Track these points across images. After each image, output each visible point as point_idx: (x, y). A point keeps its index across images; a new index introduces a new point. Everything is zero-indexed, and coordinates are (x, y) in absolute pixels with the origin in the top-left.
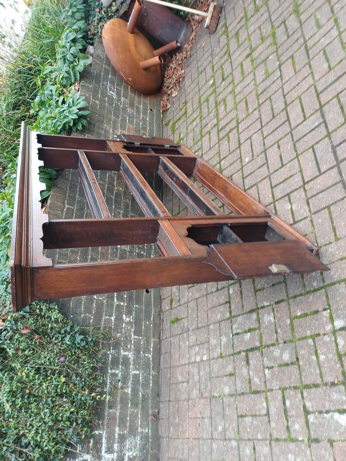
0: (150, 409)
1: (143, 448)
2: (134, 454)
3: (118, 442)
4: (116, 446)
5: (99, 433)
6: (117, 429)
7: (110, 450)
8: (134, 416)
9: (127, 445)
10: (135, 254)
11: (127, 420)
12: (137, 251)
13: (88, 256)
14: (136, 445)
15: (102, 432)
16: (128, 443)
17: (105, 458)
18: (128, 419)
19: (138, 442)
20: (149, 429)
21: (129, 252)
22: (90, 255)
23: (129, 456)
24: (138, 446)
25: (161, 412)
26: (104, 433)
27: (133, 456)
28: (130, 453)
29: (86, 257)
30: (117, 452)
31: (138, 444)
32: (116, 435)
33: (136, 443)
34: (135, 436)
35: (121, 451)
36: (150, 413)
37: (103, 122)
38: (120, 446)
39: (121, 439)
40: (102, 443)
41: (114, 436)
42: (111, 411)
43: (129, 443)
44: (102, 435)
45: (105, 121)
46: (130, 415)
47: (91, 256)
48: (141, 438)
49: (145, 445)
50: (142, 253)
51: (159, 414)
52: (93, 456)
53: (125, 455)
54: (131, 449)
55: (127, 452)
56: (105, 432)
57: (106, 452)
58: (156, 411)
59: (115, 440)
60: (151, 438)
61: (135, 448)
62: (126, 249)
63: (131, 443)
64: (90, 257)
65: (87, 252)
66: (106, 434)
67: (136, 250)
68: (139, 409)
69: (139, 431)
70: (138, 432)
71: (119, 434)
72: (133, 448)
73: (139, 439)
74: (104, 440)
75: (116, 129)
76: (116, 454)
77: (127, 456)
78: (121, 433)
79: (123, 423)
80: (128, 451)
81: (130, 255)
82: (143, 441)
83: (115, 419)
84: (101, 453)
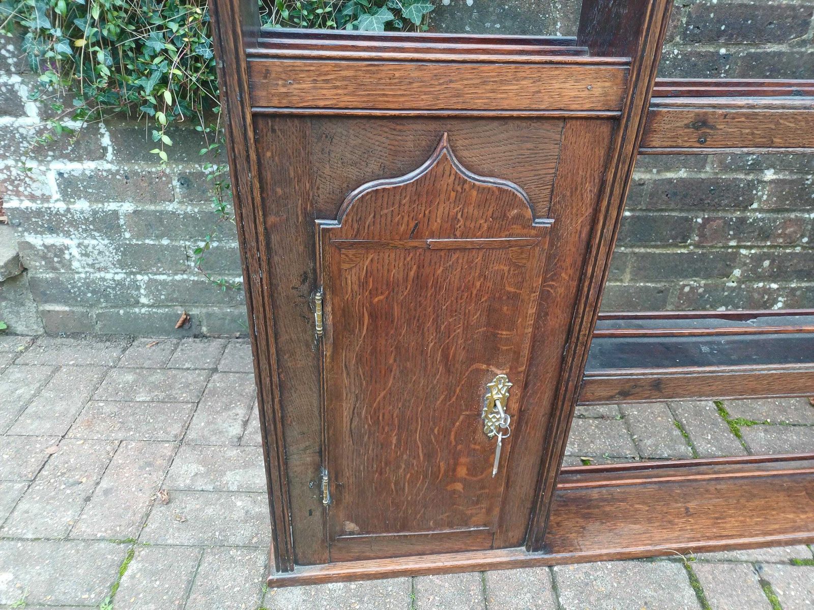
0: (204, 311)
1: (100, 292)
2: (75, 265)
3: (95, 213)
4: (82, 205)
5: (105, 149)
6: (128, 207)
7: (69, 186)
8: (176, 260)
9: (94, 242)
10: (733, 243)
11: (158, 237)
12: (743, 251)
13: (726, 45)
14: (99, 270)
15: (110, 156)
16: (99, 243)
17: (44, 173)
18: (165, 242)
19: (109, 276)
20: (149, 306)
21: (742, 221)
22: (733, 50)
23: (68, 248)
24: (98, 275)
25: (199, 345)
26: (108, 166)
27: (70, 261)
28: (75, 251)
29: (720, 34)
30: (68, 210)
31: (102, 274)
32: (112, 206)
33: (106, 269)
34: (122, 264)
35: (74, 223)
36: (195, 311)
38: (87, 219)
39: (103, 220)
40: (79, 159)
41: (107, 199)
42: (175, 183)
43: (101, 248)
44: (102, 157)
46: (176, 249)
47: (726, 57)
48: (119, 283)
49: (107, 297)
50: (737, 272)
51: (195, 336)
52: (40, 132)
53: (68, 234)
54: (87, 255)
55: (76, 242)
56: (114, 168)
57: (61, 174)
58: (204, 329)
59: (97, 201)
60: (126, 313)
61: (92, 266)
62: (755, 206)
63: (100, 253)
64: (723, 51)
65: (745, 37)
66: (109, 171)
67: (750, 248)
68: (197, 274)
69: (139, 277)
70: (135, 274)
71: (115, 213)
72: (90, 261)
73: (117, 277)
74: (89, 166)
76: (62, 206)
77: (67, 241)
78: (122, 222)
79: (149, 225)
80: (79, 245)
81: (727, 223)
82: (114, 289)
83: (154, 199)
84: (55, 158)
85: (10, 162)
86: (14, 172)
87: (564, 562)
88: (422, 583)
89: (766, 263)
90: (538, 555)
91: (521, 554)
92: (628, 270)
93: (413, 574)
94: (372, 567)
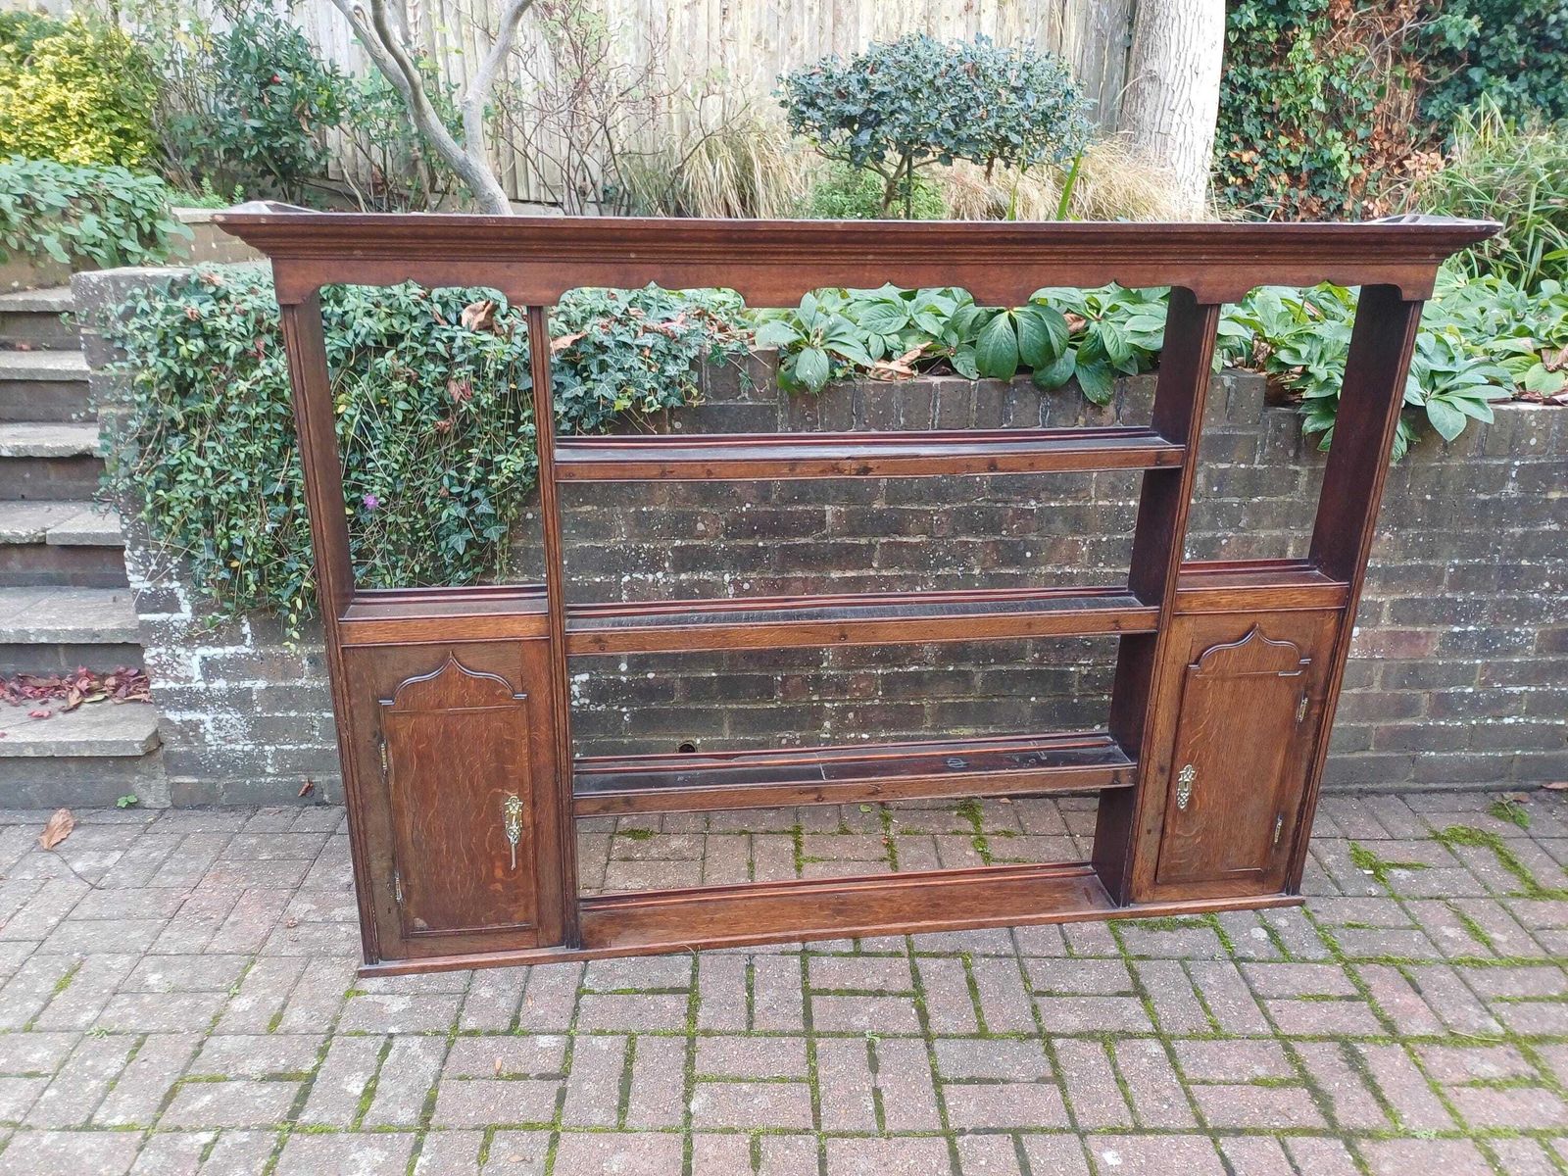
0: (327, 778)
1: (227, 762)
2: (209, 737)
3: (231, 690)
4: (220, 684)
5: (245, 636)
6: (261, 684)
7: (210, 668)
8: (302, 731)
9: (228, 716)
10: (815, 698)
11: (287, 709)
12: (827, 705)
13: (762, 538)
14: (230, 742)
15: (248, 642)
16: (231, 717)
17: (190, 658)
18: (293, 714)
19: (239, 747)
20: (274, 775)
21: (817, 678)
22: (769, 543)
23: (203, 723)
24: (228, 747)
25: (320, 812)
26: (246, 650)
27: (204, 734)
28: (209, 726)
29: (754, 533)
30: (207, 689)
31: (233, 746)
32: (247, 684)
33: (236, 741)
34: (251, 736)
35: (212, 700)
36: (317, 779)
37: (1402, 526)
38: (223, 696)
39: (237, 696)
40: (222, 645)
41: (243, 678)
42: (305, 662)
43: (234, 721)
44: (242, 642)
45: (1412, 531)
46: (303, 720)
47: (765, 548)
48: (247, 754)
49: (235, 768)
50: (827, 724)
51: (317, 804)
52: (190, 625)
53: (204, 710)
54: (220, 728)
55: (211, 717)
56: (251, 651)
57: (204, 658)
58: (326, 797)
59: (234, 680)
60: (252, 783)
61: (224, 738)
62: (825, 664)
63: (232, 726)
64: (761, 544)
65: (776, 534)
66: (247, 654)
67: (833, 701)
68: (321, 743)
69: (267, 748)
70: (262, 745)
71: (249, 690)
72: (222, 734)
73: (246, 749)
74: (230, 650)
75: (1386, 582)
76: (202, 685)
77: (203, 717)
78: (254, 697)
79: (279, 699)
80: (214, 720)
81: (805, 680)
82: (242, 760)
83: (285, 676)
84: (200, 645)
85: (162, 650)
86: (164, 658)
87: (598, 957)
88: (480, 973)
89: (851, 715)
90: (575, 951)
91: (561, 950)
92: (726, 725)
93: (474, 967)
94: (440, 961)
